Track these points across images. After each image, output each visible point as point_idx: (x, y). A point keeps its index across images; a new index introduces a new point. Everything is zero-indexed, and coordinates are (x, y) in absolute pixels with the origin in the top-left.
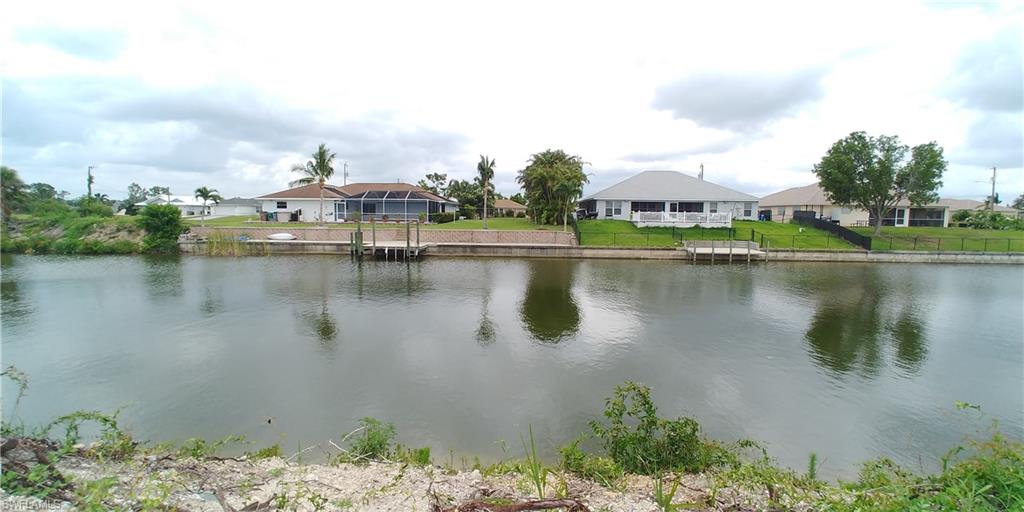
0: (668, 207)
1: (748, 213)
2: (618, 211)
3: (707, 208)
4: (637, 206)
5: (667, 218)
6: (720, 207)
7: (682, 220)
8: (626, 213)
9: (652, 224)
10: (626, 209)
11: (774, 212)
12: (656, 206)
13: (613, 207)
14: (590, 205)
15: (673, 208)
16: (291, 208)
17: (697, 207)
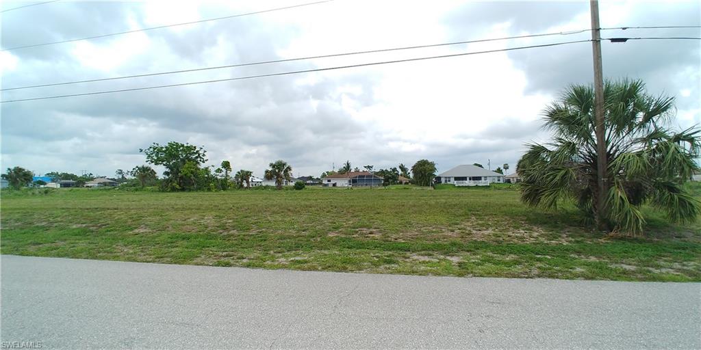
0: (468, 179)
1: (499, 180)
2: (449, 181)
3: (483, 178)
4: (456, 179)
5: (467, 183)
6: (488, 178)
7: (472, 183)
8: (452, 181)
9: (460, 185)
10: (452, 180)
11: (511, 179)
12: (464, 179)
13: (447, 179)
14: (439, 179)
15: (470, 179)
16: (333, 182)
17: (479, 178)
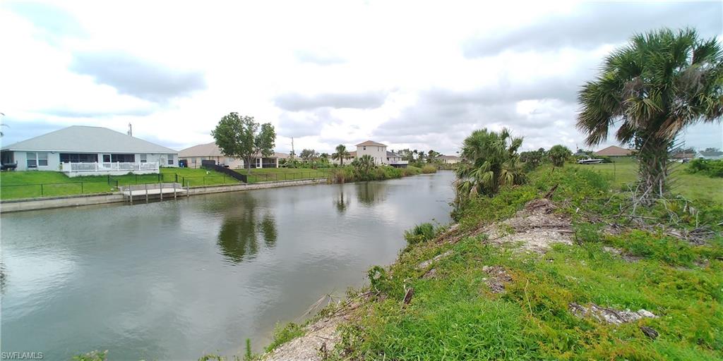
0: (100, 158)
1: (171, 162)
2: (44, 162)
3: (137, 158)
4: (65, 157)
5: (101, 168)
6: (149, 158)
7: (116, 169)
9: (85, 173)
10: (54, 164)
11: (189, 161)
12: (88, 157)
13: (37, 158)
15: (106, 159)
17: (129, 158)
